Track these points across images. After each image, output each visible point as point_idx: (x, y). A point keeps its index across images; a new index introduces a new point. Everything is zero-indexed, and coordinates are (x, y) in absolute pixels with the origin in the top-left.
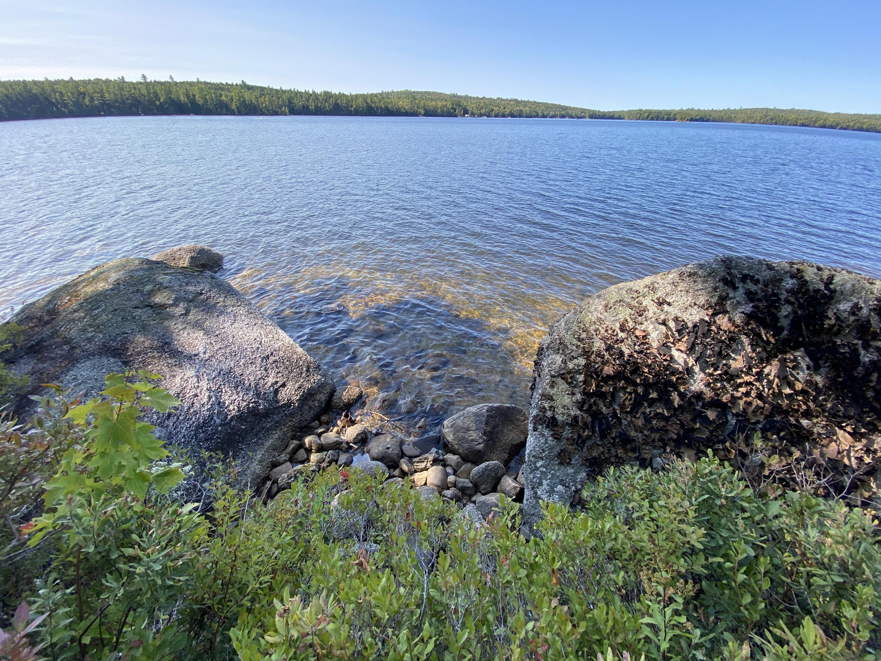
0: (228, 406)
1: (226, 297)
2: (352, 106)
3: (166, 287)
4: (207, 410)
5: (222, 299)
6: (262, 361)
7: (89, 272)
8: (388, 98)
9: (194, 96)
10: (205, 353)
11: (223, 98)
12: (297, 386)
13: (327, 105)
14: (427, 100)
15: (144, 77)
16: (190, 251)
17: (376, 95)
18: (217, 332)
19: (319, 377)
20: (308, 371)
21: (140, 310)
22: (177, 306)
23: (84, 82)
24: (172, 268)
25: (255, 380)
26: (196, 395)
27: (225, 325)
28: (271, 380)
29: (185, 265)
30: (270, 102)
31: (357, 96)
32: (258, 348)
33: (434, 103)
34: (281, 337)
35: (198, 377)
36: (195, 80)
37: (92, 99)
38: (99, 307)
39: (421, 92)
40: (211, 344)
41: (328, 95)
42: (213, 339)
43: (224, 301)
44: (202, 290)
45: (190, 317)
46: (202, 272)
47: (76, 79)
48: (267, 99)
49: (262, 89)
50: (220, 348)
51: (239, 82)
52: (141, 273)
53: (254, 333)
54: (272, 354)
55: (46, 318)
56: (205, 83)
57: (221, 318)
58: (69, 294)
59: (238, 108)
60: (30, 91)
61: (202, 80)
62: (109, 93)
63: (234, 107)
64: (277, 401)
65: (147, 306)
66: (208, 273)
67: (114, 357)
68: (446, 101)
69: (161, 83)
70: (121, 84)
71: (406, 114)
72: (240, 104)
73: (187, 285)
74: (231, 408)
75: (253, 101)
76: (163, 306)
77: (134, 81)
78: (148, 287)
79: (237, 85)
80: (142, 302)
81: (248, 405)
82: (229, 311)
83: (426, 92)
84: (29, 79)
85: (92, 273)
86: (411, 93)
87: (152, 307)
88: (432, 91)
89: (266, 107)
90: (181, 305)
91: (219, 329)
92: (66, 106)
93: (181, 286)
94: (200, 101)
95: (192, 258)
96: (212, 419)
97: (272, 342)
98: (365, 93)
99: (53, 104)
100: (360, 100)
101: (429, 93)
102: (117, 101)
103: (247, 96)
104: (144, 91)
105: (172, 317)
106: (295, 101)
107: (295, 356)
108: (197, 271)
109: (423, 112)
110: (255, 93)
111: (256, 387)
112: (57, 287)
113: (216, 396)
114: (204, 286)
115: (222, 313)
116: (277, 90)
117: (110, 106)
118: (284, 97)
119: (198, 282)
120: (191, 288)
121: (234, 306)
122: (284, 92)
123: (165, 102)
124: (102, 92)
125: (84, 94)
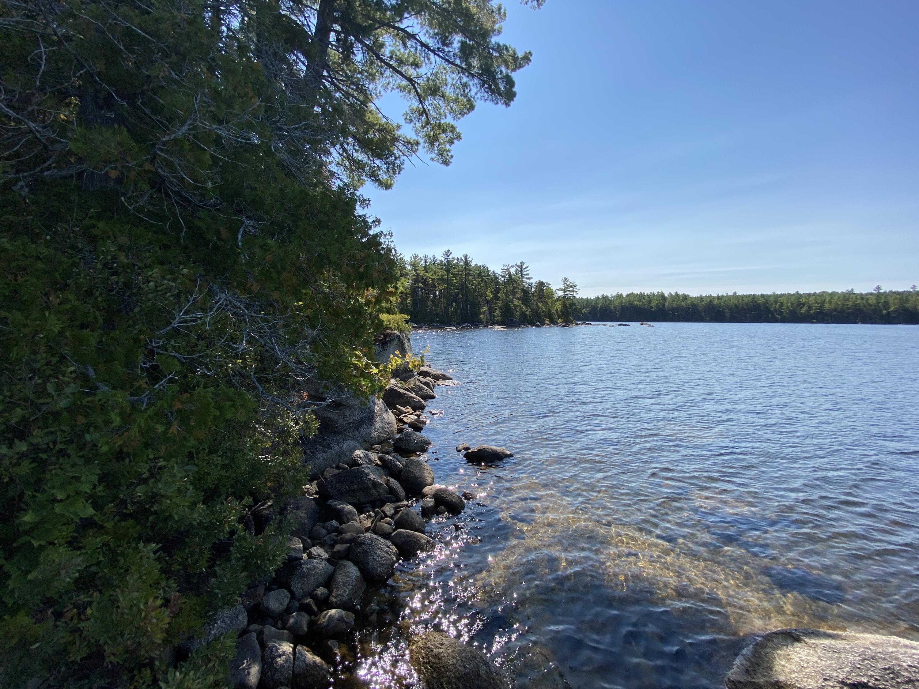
15: (878, 288)
23: (809, 295)
37: (810, 308)
47: (801, 292)
62: (830, 303)
69: (898, 293)
70: (848, 295)
77: (865, 293)
84: (759, 293)
92: (782, 313)
99: (771, 312)
102: (835, 310)
104: (872, 301)
117: (826, 314)
123: (895, 311)
124: (823, 302)
125: (804, 304)
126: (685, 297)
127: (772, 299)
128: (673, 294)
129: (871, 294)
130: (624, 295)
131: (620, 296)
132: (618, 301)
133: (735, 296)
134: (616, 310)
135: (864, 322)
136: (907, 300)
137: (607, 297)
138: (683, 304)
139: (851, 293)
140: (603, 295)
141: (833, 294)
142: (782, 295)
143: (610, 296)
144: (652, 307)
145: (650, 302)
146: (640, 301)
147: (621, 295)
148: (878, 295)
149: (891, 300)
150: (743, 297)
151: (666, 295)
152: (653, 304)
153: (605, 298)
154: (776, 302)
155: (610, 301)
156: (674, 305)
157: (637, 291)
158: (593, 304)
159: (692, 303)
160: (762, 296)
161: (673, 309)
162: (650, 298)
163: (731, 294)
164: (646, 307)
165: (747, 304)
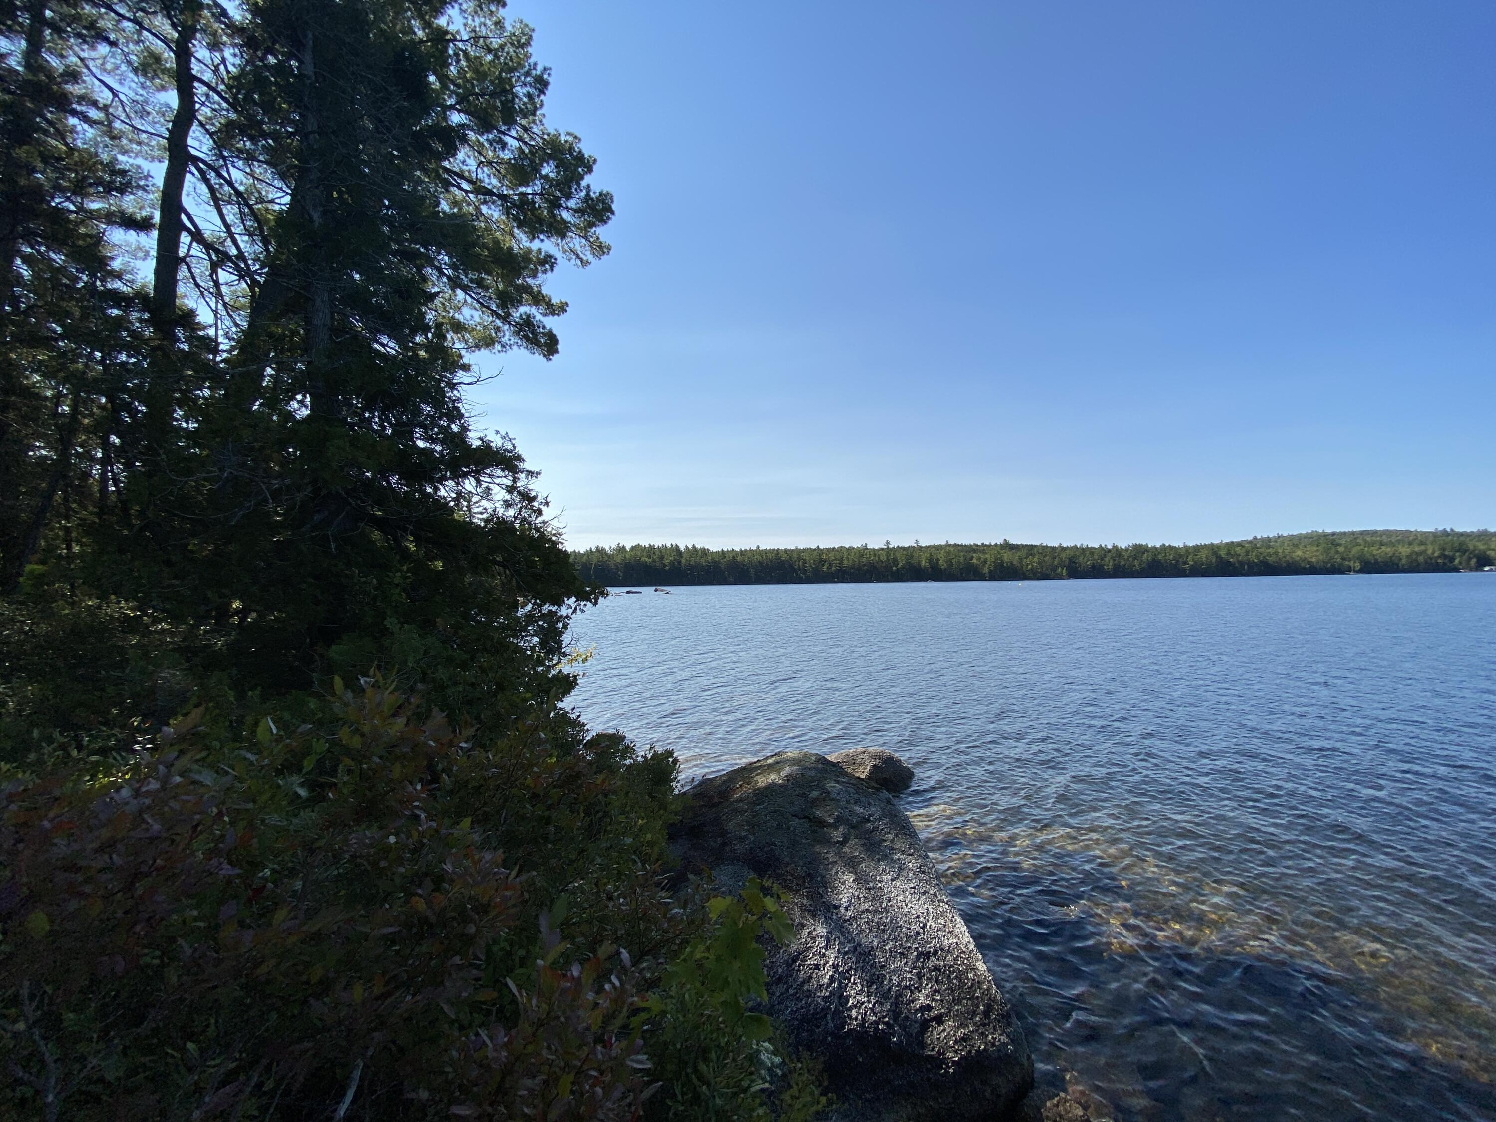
0: (850, 1009)
1: (896, 835)
2: (1185, 563)
3: (833, 800)
4: (824, 998)
5: (891, 837)
6: (918, 957)
7: (767, 758)
8: (1269, 547)
9: (938, 560)
10: (847, 909)
11: (974, 561)
12: (961, 1032)
13: (1136, 563)
14: (1373, 544)
15: (888, 542)
16: (875, 757)
17: (1240, 544)
18: (871, 884)
19: (1004, 1039)
20: (986, 1014)
21: (797, 820)
22: (836, 828)
23: (829, 550)
24: (846, 775)
25: (899, 985)
26: (817, 967)
27: (884, 877)
28: (922, 999)
29: (863, 777)
30: (1039, 563)
31: (1197, 548)
32: (918, 933)
33: (1388, 550)
34: (957, 930)
35: (828, 940)
36: (944, 543)
37: (830, 566)
38: (763, 803)
39: (1353, 533)
40: (859, 898)
41: (1140, 550)
42: (863, 893)
43: (892, 841)
44: (870, 816)
45: (846, 849)
46: (877, 790)
47: (822, 547)
48: (1035, 560)
49: (1032, 547)
50: (867, 910)
51: (1000, 541)
52: (813, 773)
53: (919, 907)
54: (936, 952)
55: (716, 800)
56: (956, 545)
57: (882, 865)
58: (743, 779)
59: (990, 572)
60: (780, 558)
61: (952, 542)
62: (848, 559)
63: (986, 570)
64: (923, 1045)
65: (806, 817)
66: (885, 794)
67: (755, 870)
68: (1422, 543)
69: (904, 548)
70: (864, 551)
71: (1313, 570)
72: (995, 567)
73: (855, 803)
74: (854, 1013)
75: (1015, 563)
76: (822, 823)
77: (876, 547)
78: (815, 794)
79: (996, 545)
80: (803, 810)
81: (877, 1023)
82: (896, 857)
83: (1362, 533)
84: (782, 547)
85: (770, 761)
86: (1325, 535)
87: (810, 820)
88: (1380, 528)
89: (1032, 570)
90: (841, 829)
91: (875, 879)
92: (805, 572)
93: (848, 802)
94: (943, 564)
95: (874, 766)
96: (825, 1016)
97: (941, 933)
98: (1216, 542)
99: (795, 571)
100: (1203, 555)
101: (1375, 533)
102: (853, 568)
103: (1007, 557)
104: (883, 558)
105: (827, 841)
106: (1081, 560)
107: (971, 976)
108: (873, 788)
109: (1358, 566)
110: (1019, 553)
111: (896, 998)
112: (736, 767)
113: (840, 983)
114: (875, 811)
115: (885, 857)
116: (1053, 548)
117: (844, 573)
118: (1063, 555)
119: (869, 804)
120: (858, 809)
121: (903, 852)
122: (1064, 549)
123: (903, 568)
124: (842, 560)
125: (825, 561)
126: (705, 552)
127: (795, 555)
128: (690, 547)
129: (882, 549)
130: (628, 548)
131: (621, 549)
132: (620, 557)
133: (759, 551)
134: (617, 569)
135: (879, 581)
136: (912, 556)
137: (603, 549)
138: (702, 561)
139: (865, 548)
140: (597, 547)
141: (851, 549)
142: (805, 550)
143: (607, 549)
144: (665, 566)
145: (662, 558)
146: (649, 556)
147: (624, 547)
148: (888, 551)
149: (898, 555)
150: (766, 551)
151: (682, 548)
152: (666, 562)
153: (600, 551)
154: (799, 558)
155: (609, 556)
156: (692, 563)
157: (645, 543)
158: (584, 560)
159: (713, 560)
160: (786, 550)
161: (691, 568)
162: (662, 551)
163: (754, 548)
164: (658, 564)
165: (771, 561)
